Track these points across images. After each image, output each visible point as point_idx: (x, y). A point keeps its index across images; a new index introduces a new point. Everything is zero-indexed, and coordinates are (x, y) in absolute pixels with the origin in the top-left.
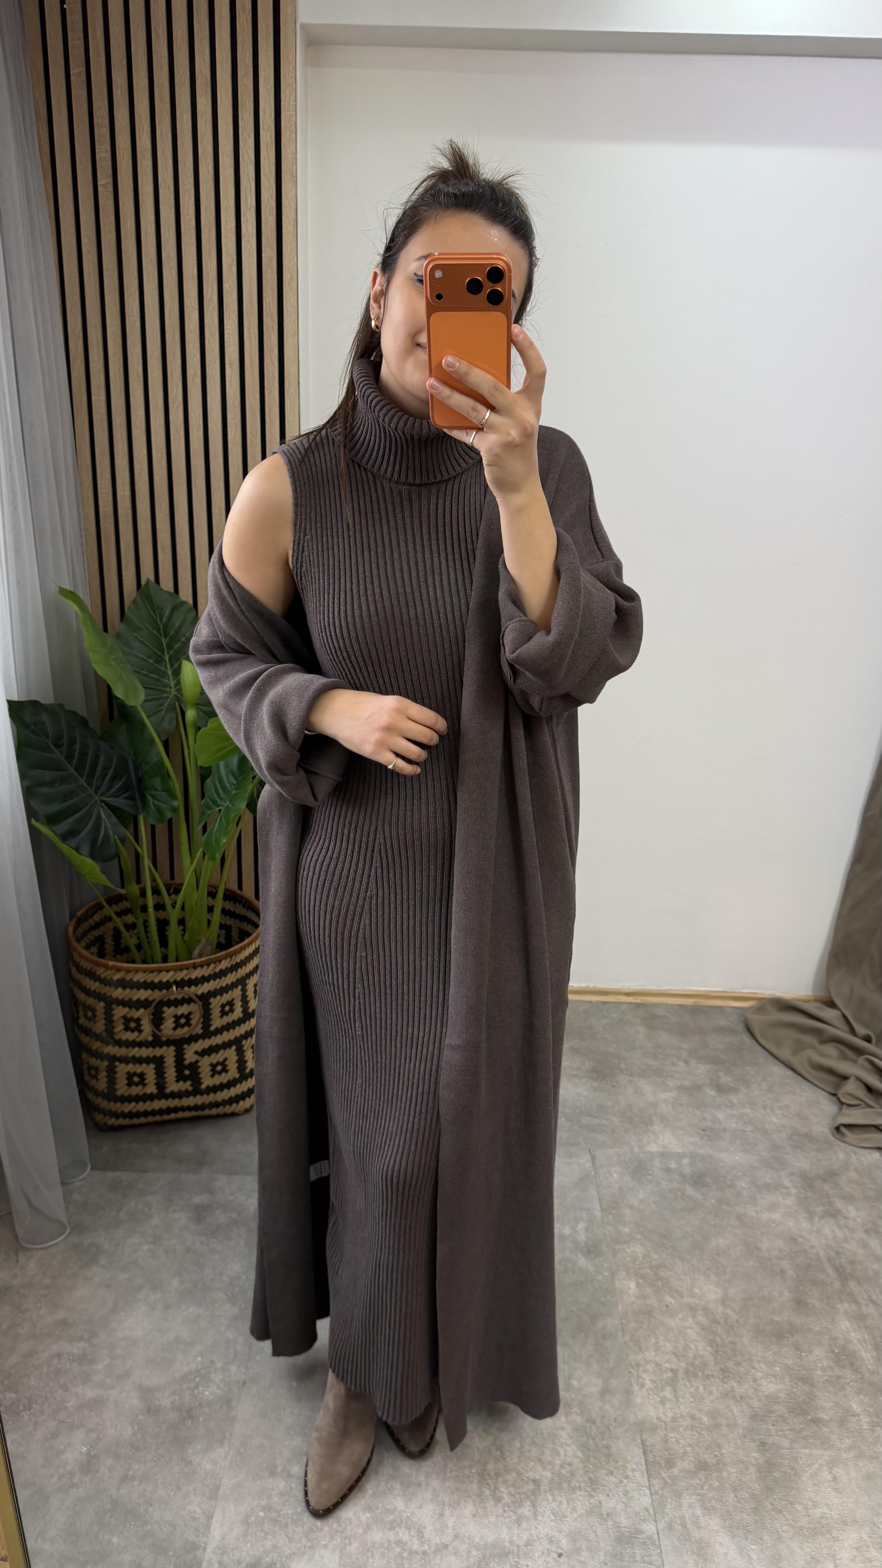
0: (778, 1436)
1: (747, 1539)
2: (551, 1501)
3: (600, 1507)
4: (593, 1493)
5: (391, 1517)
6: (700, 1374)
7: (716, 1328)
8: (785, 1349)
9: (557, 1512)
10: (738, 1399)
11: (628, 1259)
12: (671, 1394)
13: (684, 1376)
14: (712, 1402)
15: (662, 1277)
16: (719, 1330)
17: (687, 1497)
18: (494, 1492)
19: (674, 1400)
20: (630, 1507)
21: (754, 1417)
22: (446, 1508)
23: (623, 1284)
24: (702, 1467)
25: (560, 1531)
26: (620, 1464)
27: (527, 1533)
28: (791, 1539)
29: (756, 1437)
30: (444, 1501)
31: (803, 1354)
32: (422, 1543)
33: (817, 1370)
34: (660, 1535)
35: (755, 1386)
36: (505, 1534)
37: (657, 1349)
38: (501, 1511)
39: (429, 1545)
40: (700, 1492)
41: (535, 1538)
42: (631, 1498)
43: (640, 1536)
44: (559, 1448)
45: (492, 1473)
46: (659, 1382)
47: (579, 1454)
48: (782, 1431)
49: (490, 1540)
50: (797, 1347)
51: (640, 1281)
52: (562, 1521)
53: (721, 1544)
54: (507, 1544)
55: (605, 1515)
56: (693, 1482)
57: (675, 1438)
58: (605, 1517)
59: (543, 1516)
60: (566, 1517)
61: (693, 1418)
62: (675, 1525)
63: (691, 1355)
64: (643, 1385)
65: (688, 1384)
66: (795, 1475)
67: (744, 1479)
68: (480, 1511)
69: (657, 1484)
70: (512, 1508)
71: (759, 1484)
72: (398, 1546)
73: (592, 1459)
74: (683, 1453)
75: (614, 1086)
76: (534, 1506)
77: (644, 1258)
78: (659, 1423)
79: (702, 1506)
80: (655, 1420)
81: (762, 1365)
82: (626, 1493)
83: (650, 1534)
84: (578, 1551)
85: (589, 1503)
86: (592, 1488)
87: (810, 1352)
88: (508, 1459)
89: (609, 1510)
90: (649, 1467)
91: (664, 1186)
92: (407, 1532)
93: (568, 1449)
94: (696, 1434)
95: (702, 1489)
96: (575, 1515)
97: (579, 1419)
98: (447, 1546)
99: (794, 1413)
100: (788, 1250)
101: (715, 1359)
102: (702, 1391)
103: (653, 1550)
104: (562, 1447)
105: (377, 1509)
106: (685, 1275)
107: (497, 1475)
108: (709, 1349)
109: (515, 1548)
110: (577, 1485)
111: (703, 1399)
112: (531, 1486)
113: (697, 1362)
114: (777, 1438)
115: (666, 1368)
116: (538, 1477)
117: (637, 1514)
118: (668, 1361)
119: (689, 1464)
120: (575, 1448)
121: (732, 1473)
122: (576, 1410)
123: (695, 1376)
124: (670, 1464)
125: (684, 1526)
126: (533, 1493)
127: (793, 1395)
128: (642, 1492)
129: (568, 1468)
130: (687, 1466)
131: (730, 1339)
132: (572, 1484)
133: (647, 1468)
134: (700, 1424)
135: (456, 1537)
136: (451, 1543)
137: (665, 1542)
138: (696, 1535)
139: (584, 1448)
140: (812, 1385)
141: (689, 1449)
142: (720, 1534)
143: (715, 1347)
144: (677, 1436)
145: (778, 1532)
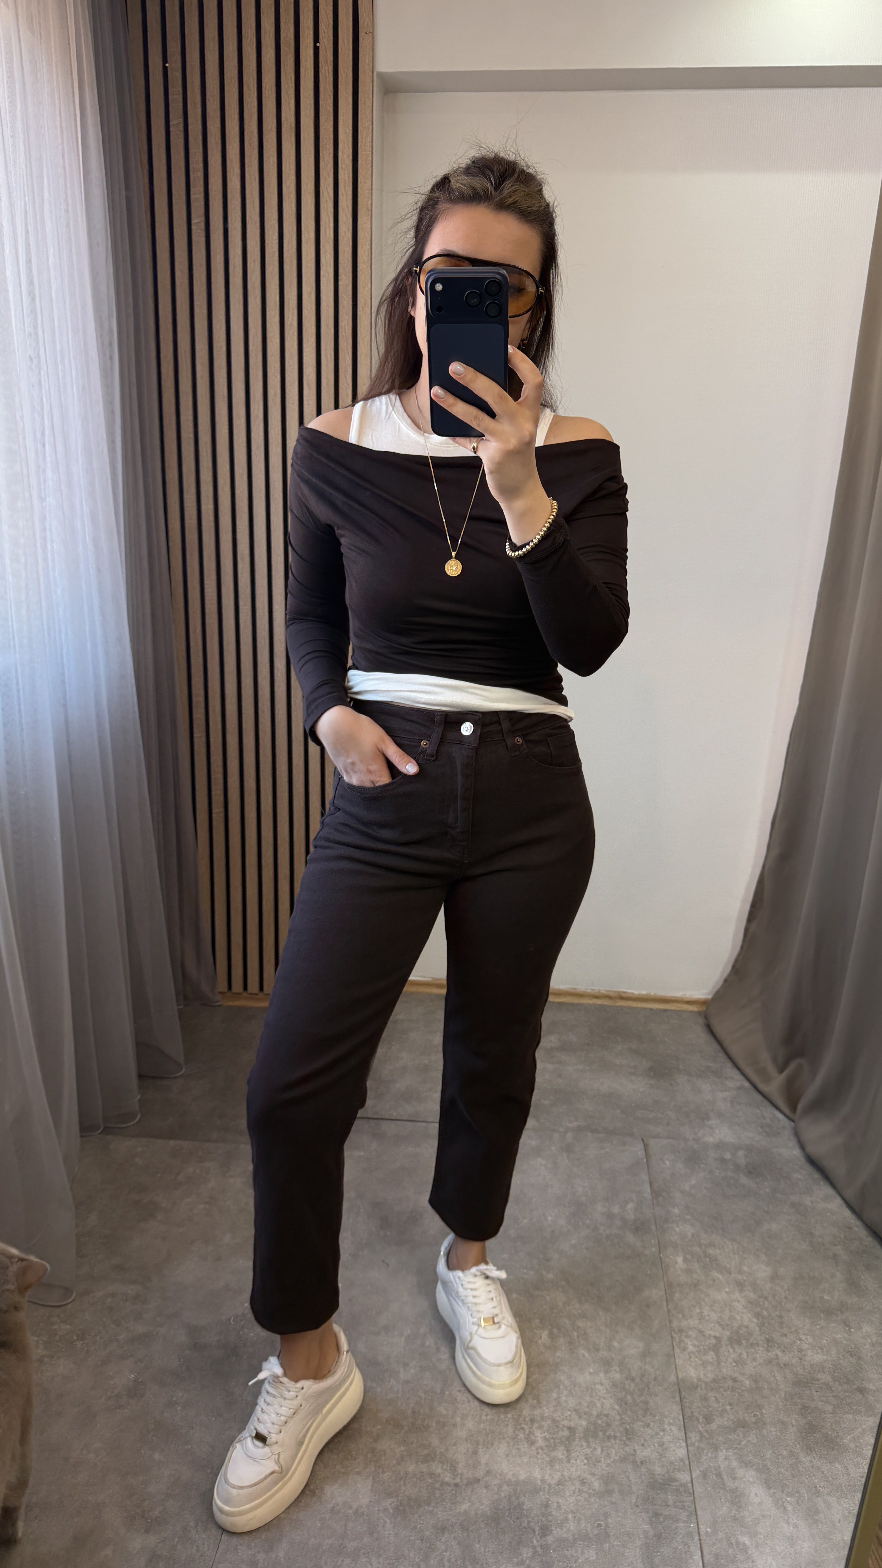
0: (822, 1401)
1: (783, 1491)
2: (584, 1447)
3: (635, 1456)
4: (629, 1443)
5: (426, 1452)
6: (744, 1342)
7: (764, 1303)
8: (833, 1325)
9: (591, 1458)
10: (782, 1366)
11: (676, 1237)
12: (712, 1358)
13: (728, 1343)
14: (754, 1367)
15: (709, 1255)
16: (766, 1303)
17: (724, 1451)
18: (528, 1435)
19: (715, 1363)
20: (665, 1457)
21: (797, 1383)
22: (480, 1447)
23: (671, 1259)
24: (742, 1424)
25: (594, 1475)
26: (657, 1418)
27: (559, 1474)
28: (828, 1494)
29: (799, 1401)
30: (478, 1440)
31: (852, 1330)
32: (455, 1476)
33: (865, 1345)
34: (694, 1483)
35: (800, 1356)
36: (537, 1474)
37: (701, 1318)
38: (535, 1453)
39: (461, 1478)
40: (738, 1447)
41: (567, 1478)
42: (666, 1449)
43: (674, 1484)
44: (596, 1401)
45: (527, 1419)
46: (701, 1347)
47: (617, 1407)
48: (826, 1397)
49: (522, 1478)
50: (846, 1323)
51: (688, 1257)
52: (595, 1465)
53: (756, 1495)
54: (539, 1482)
55: (639, 1463)
56: (730, 1437)
57: (715, 1397)
58: (638, 1464)
59: (576, 1460)
60: (599, 1461)
61: (735, 1380)
62: (710, 1474)
63: (736, 1325)
64: (685, 1349)
65: (731, 1350)
66: (836, 1437)
67: (783, 1437)
68: (513, 1452)
69: (694, 1437)
70: (546, 1451)
71: (799, 1443)
72: (431, 1478)
73: (629, 1412)
74: (722, 1411)
75: (671, 1084)
76: (568, 1451)
77: (693, 1235)
78: (699, 1383)
79: (739, 1459)
80: (695, 1381)
81: (809, 1337)
82: (661, 1444)
83: (684, 1482)
84: (610, 1492)
85: (623, 1450)
86: (627, 1438)
87: (860, 1328)
88: (544, 1408)
89: (644, 1459)
90: (686, 1421)
91: (717, 1174)
92: (440, 1465)
93: (605, 1401)
94: (737, 1395)
95: (739, 1444)
96: (609, 1462)
97: (618, 1376)
98: (479, 1480)
99: (839, 1382)
100: (842, 1237)
101: (760, 1330)
102: (745, 1357)
103: (687, 1497)
104: (599, 1400)
105: (412, 1443)
106: (734, 1254)
107: (532, 1421)
108: (755, 1320)
109: (547, 1487)
110: (612, 1434)
111: (746, 1364)
112: (566, 1433)
113: (741, 1332)
114: (821, 1403)
115: (710, 1335)
116: (572, 1426)
117: (671, 1463)
118: (711, 1329)
119: (727, 1421)
120: (612, 1401)
121: (771, 1432)
122: (616, 1368)
123: (739, 1343)
124: (708, 1420)
125: (719, 1475)
126: (568, 1438)
127: (839, 1366)
128: (678, 1444)
129: (605, 1418)
130: (726, 1423)
131: (777, 1313)
132: (608, 1434)
133: (684, 1422)
134: (742, 1386)
135: (488, 1473)
136: (483, 1478)
137: (699, 1490)
138: (731, 1485)
139: (622, 1402)
140: (860, 1358)
141: (728, 1408)
142: (755, 1485)
143: (761, 1319)
144: (717, 1396)
145: (816, 1487)
